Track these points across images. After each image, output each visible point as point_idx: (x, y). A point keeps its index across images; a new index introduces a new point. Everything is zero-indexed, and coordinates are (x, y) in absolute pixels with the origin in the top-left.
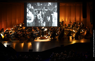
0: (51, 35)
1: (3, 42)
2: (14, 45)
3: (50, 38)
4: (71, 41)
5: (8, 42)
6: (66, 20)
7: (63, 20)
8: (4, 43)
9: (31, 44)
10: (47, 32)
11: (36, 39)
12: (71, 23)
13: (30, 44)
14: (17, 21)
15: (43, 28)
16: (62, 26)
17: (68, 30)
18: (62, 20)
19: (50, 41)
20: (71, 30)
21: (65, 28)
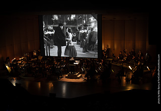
0: (86, 72)
1: (9, 78)
2: (27, 83)
3: (85, 77)
4: (124, 86)
5: (17, 80)
6: (115, 47)
7: (109, 47)
8: (12, 79)
9: (52, 85)
10: (79, 67)
11: (61, 78)
12: (125, 52)
14: (29, 46)
15: (72, 59)
16: (108, 58)
17: (118, 65)
18: (108, 46)
19: (85, 82)
20: (124, 66)
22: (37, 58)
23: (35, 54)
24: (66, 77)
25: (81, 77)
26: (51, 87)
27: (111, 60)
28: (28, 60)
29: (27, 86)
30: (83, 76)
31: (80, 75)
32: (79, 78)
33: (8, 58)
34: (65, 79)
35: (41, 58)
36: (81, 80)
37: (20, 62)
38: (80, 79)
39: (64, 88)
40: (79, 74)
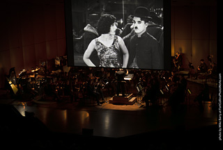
0: (144, 94)
1: (15, 103)
2: (45, 112)
3: (143, 101)
4: (209, 116)
5: (28, 105)
6: (194, 52)
7: (183, 52)
8: (19, 105)
9: (88, 115)
10: (132, 85)
11: (102, 103)
12: (210, 60)
13: (85, 115)
14: (48, 49)
15: (121, 72)
16: (181, 69)
17: (198, 81)
18: (181, 50)
19: (141, 111)
20: (209, 83)
21: (188, 75)
22: (62, 70)
23: (58, 63)
24: (111, 102)
25: (135, 101)
26: (86, 119)
27: (187, 73)
28: (46, 72)
29: (45, 117)
30: (140, 99)
31: (134, 99)
32: (131, 104)
33: (13, 69)
34: (108, 105)
35: (67, 69)
36: (135, 107)
37: (33, 76)
38: (134, 104)
39: (107, 120)
40: (132, 97)
